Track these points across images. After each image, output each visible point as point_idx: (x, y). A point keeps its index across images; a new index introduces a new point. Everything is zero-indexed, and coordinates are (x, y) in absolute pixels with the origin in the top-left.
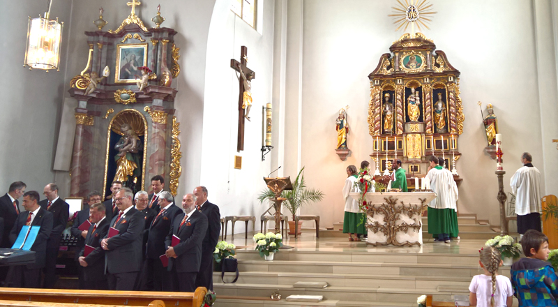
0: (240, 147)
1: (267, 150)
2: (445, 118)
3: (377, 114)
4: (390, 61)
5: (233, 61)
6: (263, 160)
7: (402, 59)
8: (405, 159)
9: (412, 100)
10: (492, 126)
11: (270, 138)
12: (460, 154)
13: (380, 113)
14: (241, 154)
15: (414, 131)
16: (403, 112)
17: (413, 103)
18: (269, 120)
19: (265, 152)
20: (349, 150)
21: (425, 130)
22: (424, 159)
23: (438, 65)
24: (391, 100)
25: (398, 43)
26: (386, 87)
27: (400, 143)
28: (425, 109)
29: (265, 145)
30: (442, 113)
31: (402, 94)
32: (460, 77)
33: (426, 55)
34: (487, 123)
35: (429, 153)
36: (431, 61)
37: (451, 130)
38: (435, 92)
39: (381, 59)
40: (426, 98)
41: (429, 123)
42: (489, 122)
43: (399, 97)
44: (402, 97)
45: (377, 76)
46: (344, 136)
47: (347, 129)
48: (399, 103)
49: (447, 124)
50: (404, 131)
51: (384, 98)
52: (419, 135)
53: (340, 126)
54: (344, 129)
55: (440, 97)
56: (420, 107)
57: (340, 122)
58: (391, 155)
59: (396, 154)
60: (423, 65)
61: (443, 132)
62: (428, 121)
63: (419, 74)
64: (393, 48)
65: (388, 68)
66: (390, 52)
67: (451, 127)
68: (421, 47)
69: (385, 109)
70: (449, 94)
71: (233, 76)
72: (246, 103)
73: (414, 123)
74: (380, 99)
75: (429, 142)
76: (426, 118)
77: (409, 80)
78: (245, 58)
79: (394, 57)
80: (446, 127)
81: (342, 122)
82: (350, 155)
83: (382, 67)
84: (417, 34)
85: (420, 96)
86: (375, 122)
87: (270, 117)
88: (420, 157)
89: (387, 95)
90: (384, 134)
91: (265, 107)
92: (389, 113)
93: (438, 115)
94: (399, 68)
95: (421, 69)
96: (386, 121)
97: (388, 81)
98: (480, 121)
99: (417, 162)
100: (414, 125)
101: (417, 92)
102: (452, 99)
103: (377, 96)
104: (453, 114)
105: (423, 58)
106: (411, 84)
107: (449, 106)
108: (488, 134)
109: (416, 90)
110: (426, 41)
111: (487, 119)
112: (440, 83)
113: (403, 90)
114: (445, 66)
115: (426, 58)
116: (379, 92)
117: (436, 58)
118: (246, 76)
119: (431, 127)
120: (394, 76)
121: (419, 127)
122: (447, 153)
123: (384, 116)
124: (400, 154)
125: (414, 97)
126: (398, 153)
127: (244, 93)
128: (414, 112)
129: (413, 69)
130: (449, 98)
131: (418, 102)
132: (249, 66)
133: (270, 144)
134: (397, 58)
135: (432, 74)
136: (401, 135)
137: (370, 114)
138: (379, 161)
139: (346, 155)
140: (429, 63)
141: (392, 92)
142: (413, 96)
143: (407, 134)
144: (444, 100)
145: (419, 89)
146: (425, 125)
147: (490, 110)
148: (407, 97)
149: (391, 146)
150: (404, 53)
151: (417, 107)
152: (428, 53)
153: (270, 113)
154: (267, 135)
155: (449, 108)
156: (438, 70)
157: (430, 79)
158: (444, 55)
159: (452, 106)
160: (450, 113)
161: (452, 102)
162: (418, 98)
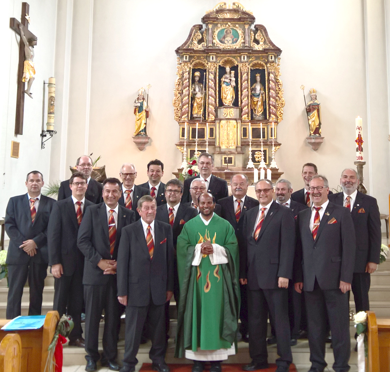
0: (18, 130)
1: (48, 136)
2: (264, 103)
3: (185, 96)
4: (202, 33)
5: (13, 20)
6: (42, 147)
7: (216, 32)
8: (218, 149)
9: (228, 81)
11: (52, 121)
12: (280, 145)
13: (189, 95)
14: (19, 139)
15: (228, 117)
16: (215, 94)
17: (228, 84)
18: (51, 99)
19: (45, 139)
20: (149, 138)
21: (241, 116)
22: (239, 149)
23: (257, 42)
24: (202, 80)
25: (211, 13)
26: (196, 65)
27: (212, 130)
28: (241, 91)
29: (45, 129)
30: (260, 97)
31: (215, 74)
32: (282, 56)
33: (244, 29)
34: (309, 110)
35: (245, 142)
36: (250, 36)
37: (270, 116)
38: (254, 72)
39: (192, 30)
40: (243, 79)
41: (246, 107)
42: (311, 109)
43: (212, 76)
44: (215, 78)
45: (187, 50)
46: (144, 121)
47: (147, 112)
48: (211, 84)
49: (265, 110)
50: (216, 116)
51: (193, 77)
52: (235, 121)
53: (139, 109)
54: (144, 113)
55: (258, 78)
56: (236, 89)
57: (139, 105)
58: (202, 144)
59: (207, 144)
60: (241, 40)
61: (260, 119)
62: (245, 106)
63: (236, 51)
64: (206, 19)
65: (200, 42)
66: (201, 23)
67: (270, 113)
68: (239, 20)
69: (195, 90)
70: (269, 76)
71: (12, 40)
72: (27, 74)
73: (228, 107)
74: (189, 79)
75: (245, 130)
76: (242, 102)
77: (224, 57)
78: (27, 17)
79: (207, 30)
80: (264, 113)
81: (142, 104)
82: (150, 145)
83: (192, 40)
84: (234, 4)
85: (236, 76)
86: (183, 106)
87: (53, 95)
88: (234, 147)
89: (197, 74)
90: (192, 120)
91: (47, 82)
92: (199, 95)
93: (255, 99)
94: (212, 43)
95: (238, 45)
96: (195, 104)
97: (199, 58)
98: (302, 107)
99: (231, 153)
100: (229, 110)
101: (233, 72)
102: (272, 81)
103: (186, 75)
104: (274, 98)
105: (240, 32)
106: (226, 62)
107: (269, 89)
108: (310, 123)
109: (231, 69)
110: (244, 13)
111: (309, 106)
112: (259, 62)
113: (216, 68)
114: (265, 42)
115: (244, 33)
116: (188, 70)
117: (255, 33)
119: (248, 114)
120: (207, 52)
121: (233, 112)
122: (265, 144)
123: (193, 99)
124: (212, 144)
125: (229, 77)
126: (209, 142)
127: (26, 62)
128: (228, 94)
129: (228, 45)
130: (269, 80)
131: (234, 84)
132: (32, 28)
133: (52, 128)
134: (210, 31)
135: (250, 52)
136: (214, 122)
137: (176, 95)
138: (187, 152)
139: (145, 143)
140: (247, 38)
141: (203, 71)
142: (227, 76)
143: (221, 120)
144: (263, 82)
145: (235, 68)
146: (241, 110)
147: (313, 95)
148: (220, 77)
149: (202, 134)
150: (219, 25)
151: (232, 89)
152: (247, 27)
153: (53, 89)
154: (49, 117)
155: (269, 92)
156: (257, 47)
157: (249, 57)
158: (265, 30)
159: (272, 89)
160: (269, 98)
161: (272, 84)
162: (233, 79)
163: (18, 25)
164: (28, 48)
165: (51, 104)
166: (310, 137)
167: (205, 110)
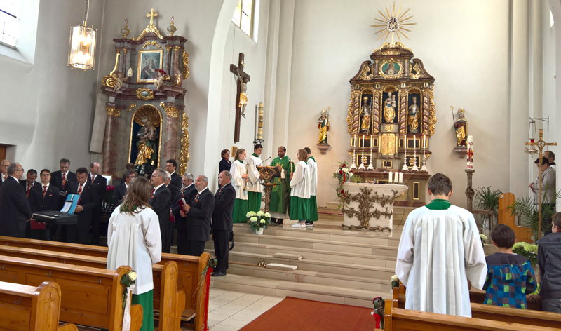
0: (236, 139)
2: (419, 121)
3: (356, 115)
5: (232, 66)
7: (382, 66)
8: (379, 155)
9: (389, 103)
10: (462, 128)
11: (261, 133)
12: (430, 153)
13: (358, 114)
14: (237, 144)
15: (389, 131)
16: (379, 113)
17: (389, 106)
18: (260, 117)
21: (399, 130)
22: (397, 156)
23: (414, 72)
24: (369, 103)
25: (378, 51)
26: (365, 91)
27: (375, 141)
28: (400, 111)
29: (257, 138)
30: (416, 116)
31: (380, 98)
32: (435, 83)
33: (404, 63)
34: (457, 126)
35: (402, 150)
36: (408, 68)
37: (423, 131)
38: (411, 96)
39: (362, 66)
40: (402, 102)
41: (403, 124)
42: (459, 125)
43: (377, 100)
44: (379, 101)
45: (358, 81)
46: (325, 134)
47: (328, 127)
48: (377, 105)
49: (419, 125)
50: (380, 130)
51: (363, 101)
52: (394, 134)
53: (322, 125)
54: (325, 128)
55: (415, 101)
56: (396, 109)
57: (322, 121)
58: (367, 151)
59: (371, 151)
60: (401, 71)
61: (415, 132)
63: (397, 80)
64: (374, 56)
65: (369, 74)
66: (370, 60)
67: (423, 128)
68: (400, 55)
69: (363, 110)
70: (423, 99)
71: (232, 79)
72: (242, 102)
73: (390, 123)
74: (359, 102)
75: (402, 141)
76: (400, 120)
77: (387, 85)
78: (242, 63)
80: (419, 128)
81: (324, 121)
82: (330, 151)
84: (396, 43)
85: (396, 100)
86: (354, 122)
87: (262, 115)
88: (393, 154)
89: (366, 98)
90: (361, 132)
91: (258, 106)
92: (367, 114)
93: (412, 117)
94: (378, 75)
95: (398, 76)
96: (364, 121)
97: (367, 86)
98: (451, 124)
99: (390, 158)
100: (390, 126)
101: (394, 96)
102: (426, 103)
103: (357, 99)
104: (427, 116)
105: (400, 65)
106: (389, 89)
107: (423, 109)
108: (458, 136)
109: (393, 94)
110: (404, 50)
111: (458, 122)
112: (416, 88)
113: (381, 94)
114: (421, 73)
115: (404, 66)
116: (359, 95)
117: (413, 65)
118: (242, 78)
119: (405, 128)
120: (373, 81)
121: (393, 128)
122: (418, 152)
123: (362, 117)
124: (375, 151)
125: (391, 100)
126: (373, 150)
127: (241, 94)
128: (390, 113)
129: (391, 75)
130: (423, 102)
131: (394, 105)
132: (245, 70)
133: (261, 138)
134: (377, 65)
135: (408, 80)
136: (377, 134)
137: (349, 114)
138: (356, 156)
139: (326, 150)
140: (406, 69)
141: (370, 96)
142: (389, 99)
143: (383, 133)
145: (395, 93)
146: (400, 126)
147: (461, 114)
148: (384, 100)
149: (367, 143)
150: (384, 61)
151: (393, 110)
152: (406, 61)
153: (262, 111)
154: (259, 131)
155: (423, 111)
156: (414, 77)
157: (407, 85)
158: (421, 63)
159: (426, 109)
160: (423, 116)
161: (426, 105)
162: (394, 102)
163: (236, 68)
164: (243, 84)
165: (260, 122)
166: (457, 148)
167: (371, 126)
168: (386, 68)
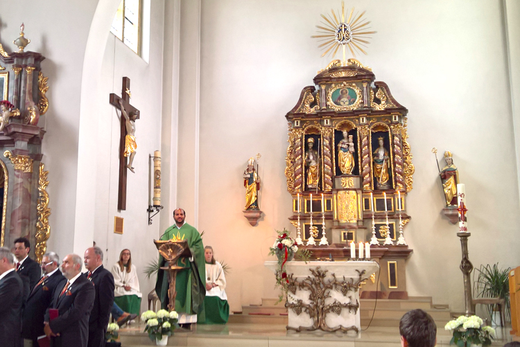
0: (121, 205)
1: (155, 211)
2: (389, 170)
3: (298, 165)
4: (314, 96)
5: (112, 96)
6: (150, 223)
7: (331, 93)
8: (336, 224)
9: (345, 146)
10: (452, 179)
11: (159, 196)
12: (409, 218)
13: (302, 164)
14: (123, 214)
15: (347, 187)
16: (332, 162)
17: (346, 150)
18: (157, 172)
19: (152, 214)
20: (261, 212)
21: (362, 185)
22: (360, 224)
23: (378, 101)
24: (316, 146)
25: (324, 72)
26: (309, 130)
27: (329, 202)
28: (362, 158)
29: (152, 205)
30: (384, 164)
31: (331, 139)
32: (408, 116)
33: (362, 88)
34: (444, 176)
35: (368, 215)
36: (369, 95)
37: (396, 185)
38: (375, 136)
39: (303, 93)
40: (363, 143)
41: (367, 176)
42: (447, 175)
43: (327, 142)
44: (331, 143)
45: (297, 115)
46: (254, 194)
47: (258, 184)
48: (327, 150)
50: (333, 186)
51: (307, 144)
52: (354, 192)
53: (248, 181)
54: (254, 185)
55: (381, 142)
56: (355, 155)
57: (249, 176)
58: (317, 218)
59: (323, 217)
60: (358, 101)
61: (386, 188)
62: (366, 174)
63: (355, 114)
64: (318, 80)
65: (312, 105)
66: (314, 85)
67: (396, 181)
68: (356, 78)
69: (308, 158)
70: (393, 139)
72: (128, 149)
73: (347, 176)
74: (301, 146)
75: (367, 201)
76: (362, 170)
77: (339, 120)
78: (127, 92)
79: (320, 91)
80: (390, 182)
81: (252, 175)
83: (304, 103)
84: (349, 60)
85: (355, 141)
86: (296, 176)
87: (159, 169)
88: (355, 221)
89: (311, 140)
90: (307, 191)
91: (153, 155)
92: (313, 164)
93: (379, 166)
94: (327, 106)
95: (354, 107)
96: (310, 174)
97: (312, 122)
98: (434, 174)
99: (351, 228)
100: (347, 180)
101: (351, 136)
102: (397, 145)
103: (298, 142)
104: (400, 164)
105: (357, 91)
106: (343, 126)
107: (394, 154)
108: (446, 191)
109: (349, 133)
110: (362, 70)
111: (444, 172)
112: (382, 124)
113: (332, 133)
114: (387, 101)
115: (362, 92)
116: (300, 136)
117: (375, 91)
118: (128, 115)
119: (370, 182)
120: (320, 116)
121: (352, 182)
122: (391, 217)
123: (307, 167)
124: (329, 217)
125: (348, 141)
126: (325, 216)
127: (127, 136)
128: (347, 162)
129: (345, 106)
130: (393, 144)
131: (352, 149)
133: (158, 203)
134: (324, 92)
135: (370, 113)
136: (330, 193)
137: (288, 165)
138: (301, 226)
139: (258, 218)
140: (365, 97)
141: (317, 137)
142: (345, 141)
143: (338, 190)
144: (386, 146)
145: (353, 132)
146: (362, 179)
147: (447, 159)
148: (337, 143)
149: (317, 206)
150: (333, 85)
151: (350, 156)
152: (365, 85)
153: (159, 162)
154: (155, 192)
155: (394, 157)
156: (378, 107)
157: (368, 119)
158: (386, 87)
159: (398, 154)
160: (395, 163)
161: (397, 148)
162: (352, 144)
163: (118, 99)
164: (129, 123)
165: (157, 179)
166: (447, 208)
167: (320, 181)
168: (337, 96)
